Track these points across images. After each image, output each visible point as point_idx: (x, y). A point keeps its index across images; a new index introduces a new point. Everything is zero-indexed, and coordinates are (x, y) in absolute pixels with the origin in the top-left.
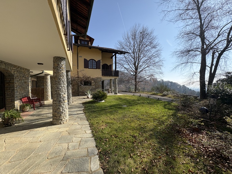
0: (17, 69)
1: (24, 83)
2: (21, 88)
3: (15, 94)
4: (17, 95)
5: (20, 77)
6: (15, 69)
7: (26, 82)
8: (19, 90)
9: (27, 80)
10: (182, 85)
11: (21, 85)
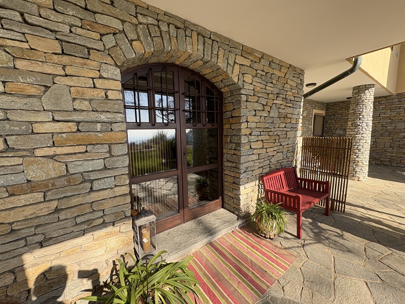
0: (256, 66)
1: (277, 121)
2: (268, 137)
3: (243, 159)
4: (251, 164)
5: (265, 96)
6: (247, 62)
7: (286, 117)
8: (260, 144)
9: (290, 110)
11: (267, 126)
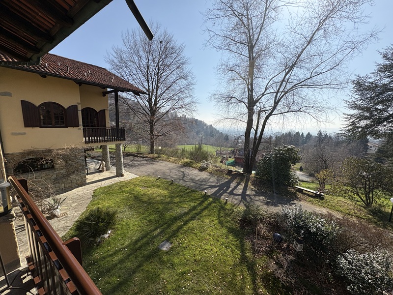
10: (209, 124)
